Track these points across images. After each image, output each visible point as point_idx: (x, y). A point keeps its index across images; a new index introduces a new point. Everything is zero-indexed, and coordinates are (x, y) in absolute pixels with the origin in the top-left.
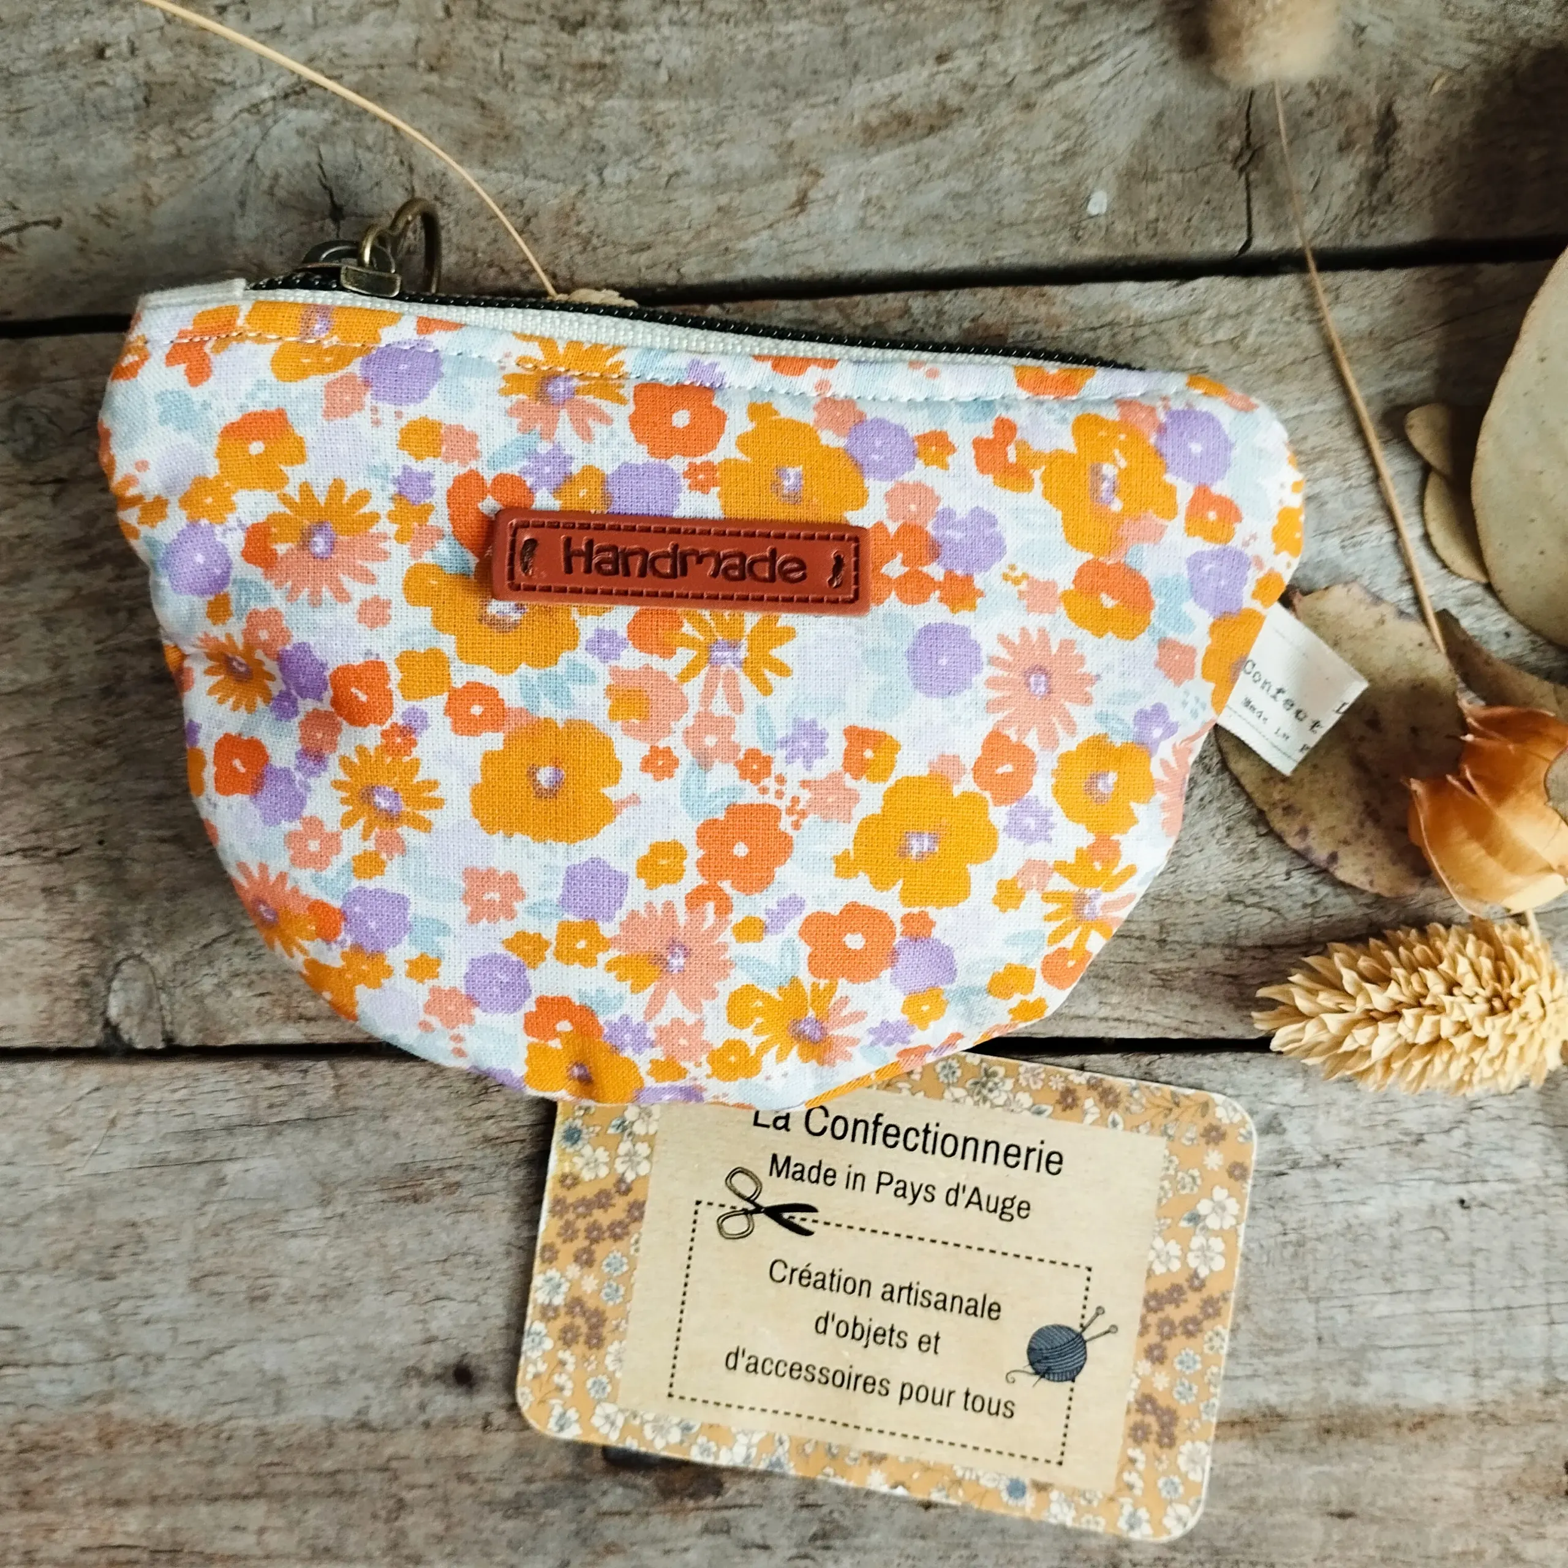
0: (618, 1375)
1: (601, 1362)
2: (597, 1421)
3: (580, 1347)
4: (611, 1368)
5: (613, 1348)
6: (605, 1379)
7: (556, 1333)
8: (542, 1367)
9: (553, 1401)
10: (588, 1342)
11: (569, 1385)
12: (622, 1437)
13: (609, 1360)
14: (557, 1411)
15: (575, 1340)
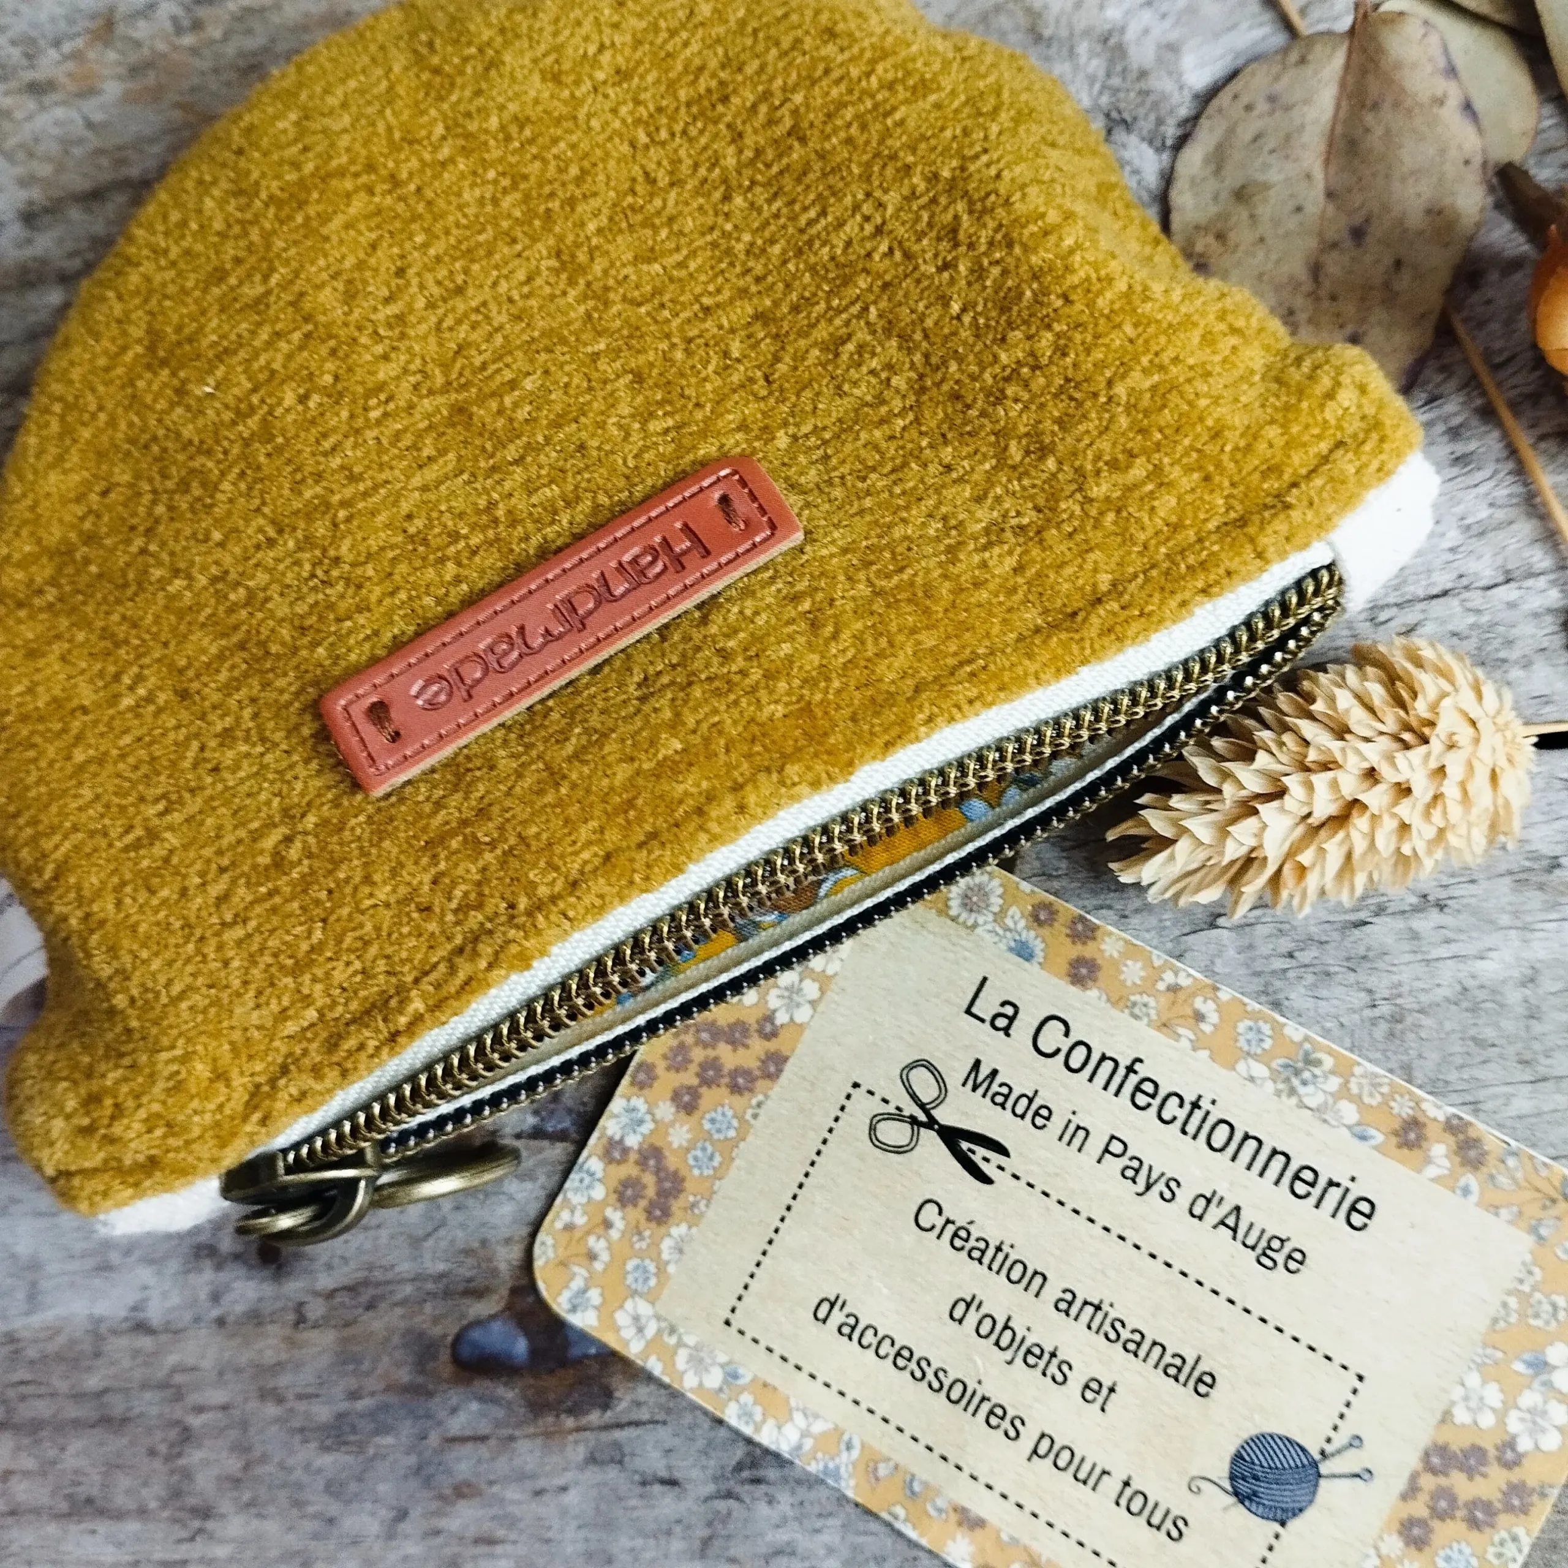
0: (671, 1269)
1: (656, 1244)
2: (622, 1318)
3: (636, 1214)
4: (665, 1256)
5: (678, 1230)
6: (652, 1268)
7: (614, 1183)
8: (580, 1220)
9: (576, 1269)
10: (649, 1212)
11: (605, 1256)
12: (646, 1353)
13: (666, 1245)
14: (577, 1284)
15: (634, 1201)
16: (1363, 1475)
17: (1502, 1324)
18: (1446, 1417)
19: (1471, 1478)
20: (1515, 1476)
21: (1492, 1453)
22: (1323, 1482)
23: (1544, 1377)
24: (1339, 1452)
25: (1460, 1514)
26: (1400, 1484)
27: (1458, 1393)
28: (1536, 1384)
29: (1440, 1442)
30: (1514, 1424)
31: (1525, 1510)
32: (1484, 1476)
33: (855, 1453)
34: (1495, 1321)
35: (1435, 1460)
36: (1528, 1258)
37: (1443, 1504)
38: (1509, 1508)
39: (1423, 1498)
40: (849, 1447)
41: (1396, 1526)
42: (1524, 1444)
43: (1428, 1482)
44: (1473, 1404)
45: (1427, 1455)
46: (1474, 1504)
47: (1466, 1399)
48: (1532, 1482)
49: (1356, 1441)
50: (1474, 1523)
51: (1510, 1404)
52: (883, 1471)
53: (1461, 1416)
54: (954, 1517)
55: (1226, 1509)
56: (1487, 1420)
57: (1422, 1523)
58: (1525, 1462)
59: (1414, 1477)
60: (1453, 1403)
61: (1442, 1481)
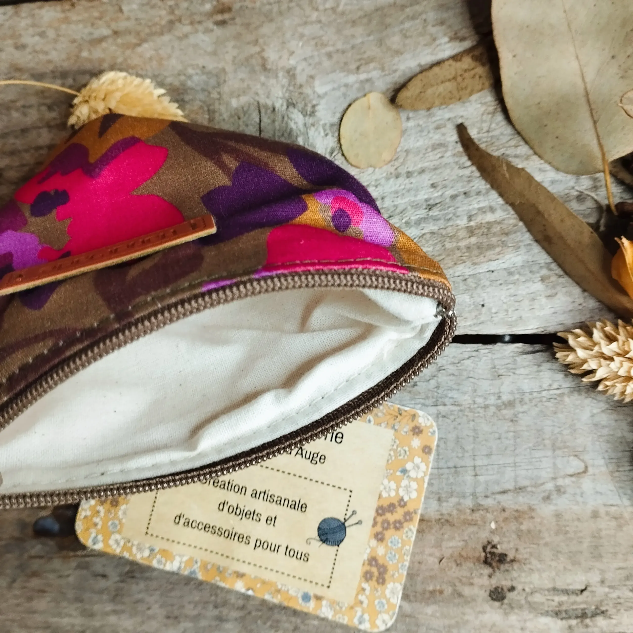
16: (359, 523)
17: (390, 461)
18: (380, 496)
19: (392, 514)
20: (406, 509)
21: (397, 504)
22: (347, 529)
23: (407, 475)
24: (350, 517)
25: (392, 526)
26: (371, 522)
27: (382, 488)
28: (405, 478)
29: (380, 505)
30: (402, 493)
31: (411, 519)
32: (396, 512)
33: (199, 564)
34: (388, 461)
35: (380, 511)
36: (394, 438)
37: (386, 525)
38: (406, 520)
39: (379, 525)
40: (196, 562)
41: (373, 536)
42: (406, 499)
43: (380, 519)
44: (387, 490)
45: (377, 511)
46: (395, 522)
47: (385, 488)
48: (411, 510)
49: (354, 513)
50: (397, 529)
51: (398, 487)
52: (209, 567)
53: (385, 495)
54: (235, 575)
55: (320, 546)
56: (393, 494)
57: (381, 533)
58: (408, 504)
59: (375, 519)
60: (381, 492)
61: (383, 517)
